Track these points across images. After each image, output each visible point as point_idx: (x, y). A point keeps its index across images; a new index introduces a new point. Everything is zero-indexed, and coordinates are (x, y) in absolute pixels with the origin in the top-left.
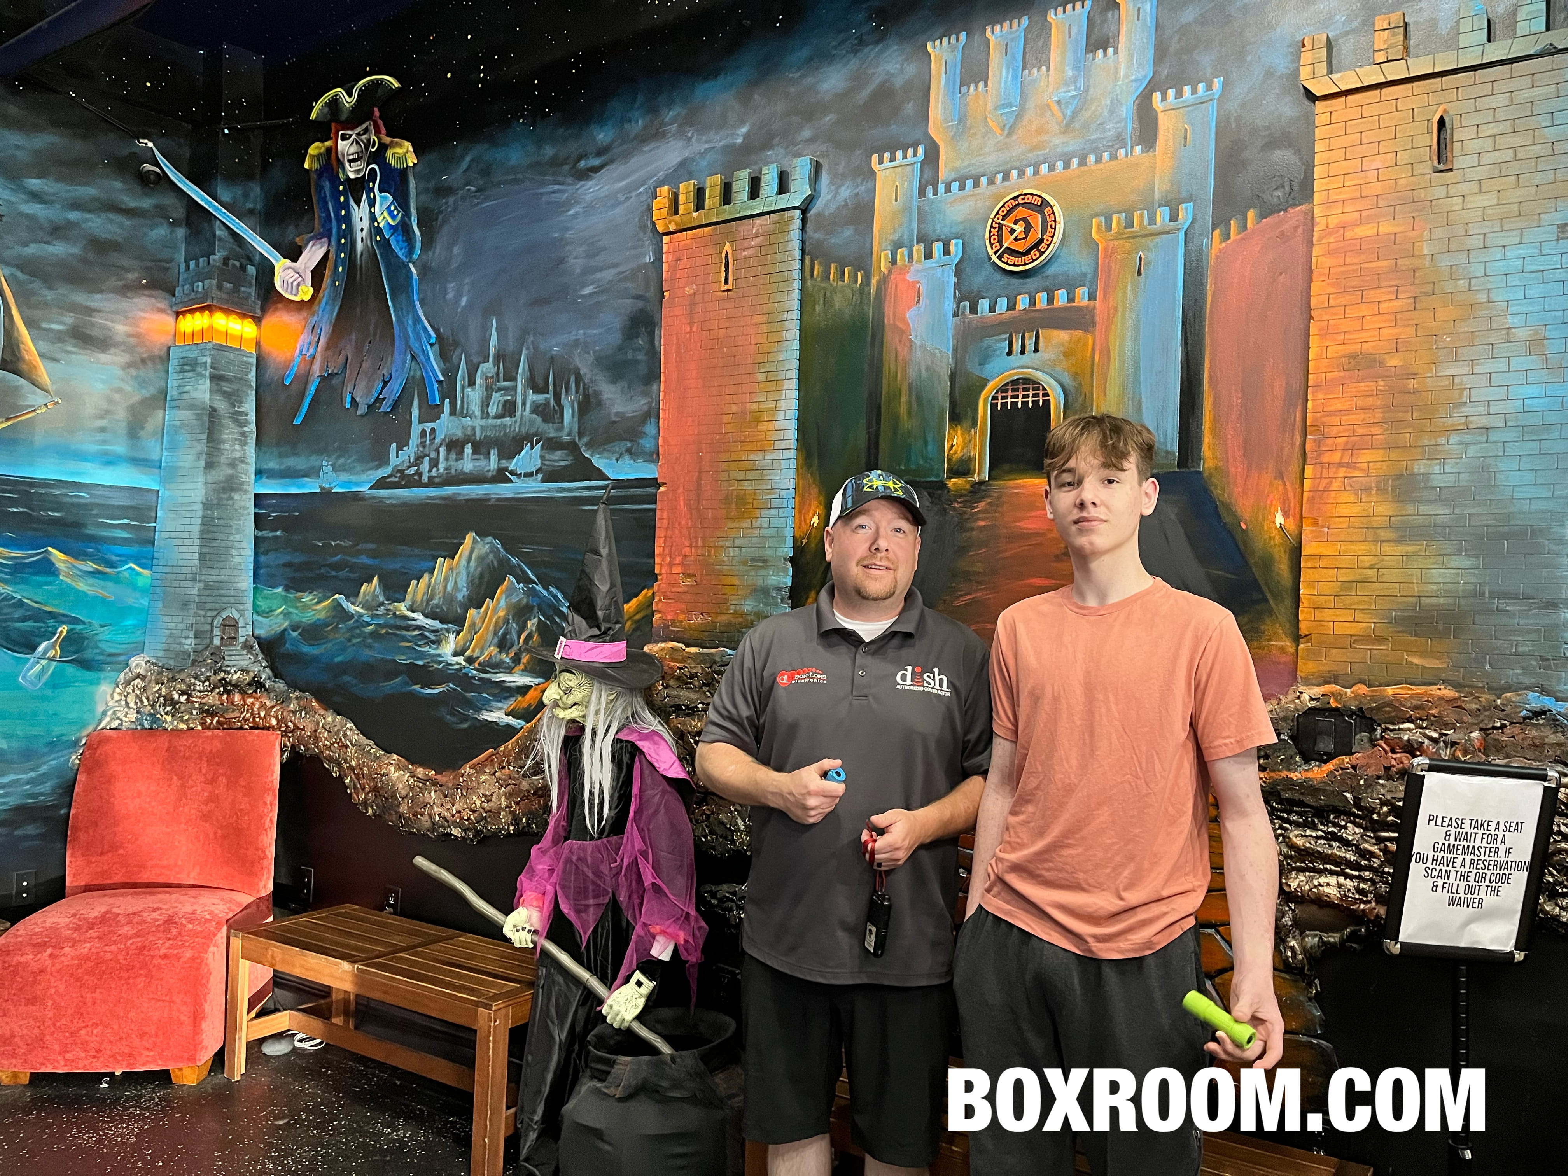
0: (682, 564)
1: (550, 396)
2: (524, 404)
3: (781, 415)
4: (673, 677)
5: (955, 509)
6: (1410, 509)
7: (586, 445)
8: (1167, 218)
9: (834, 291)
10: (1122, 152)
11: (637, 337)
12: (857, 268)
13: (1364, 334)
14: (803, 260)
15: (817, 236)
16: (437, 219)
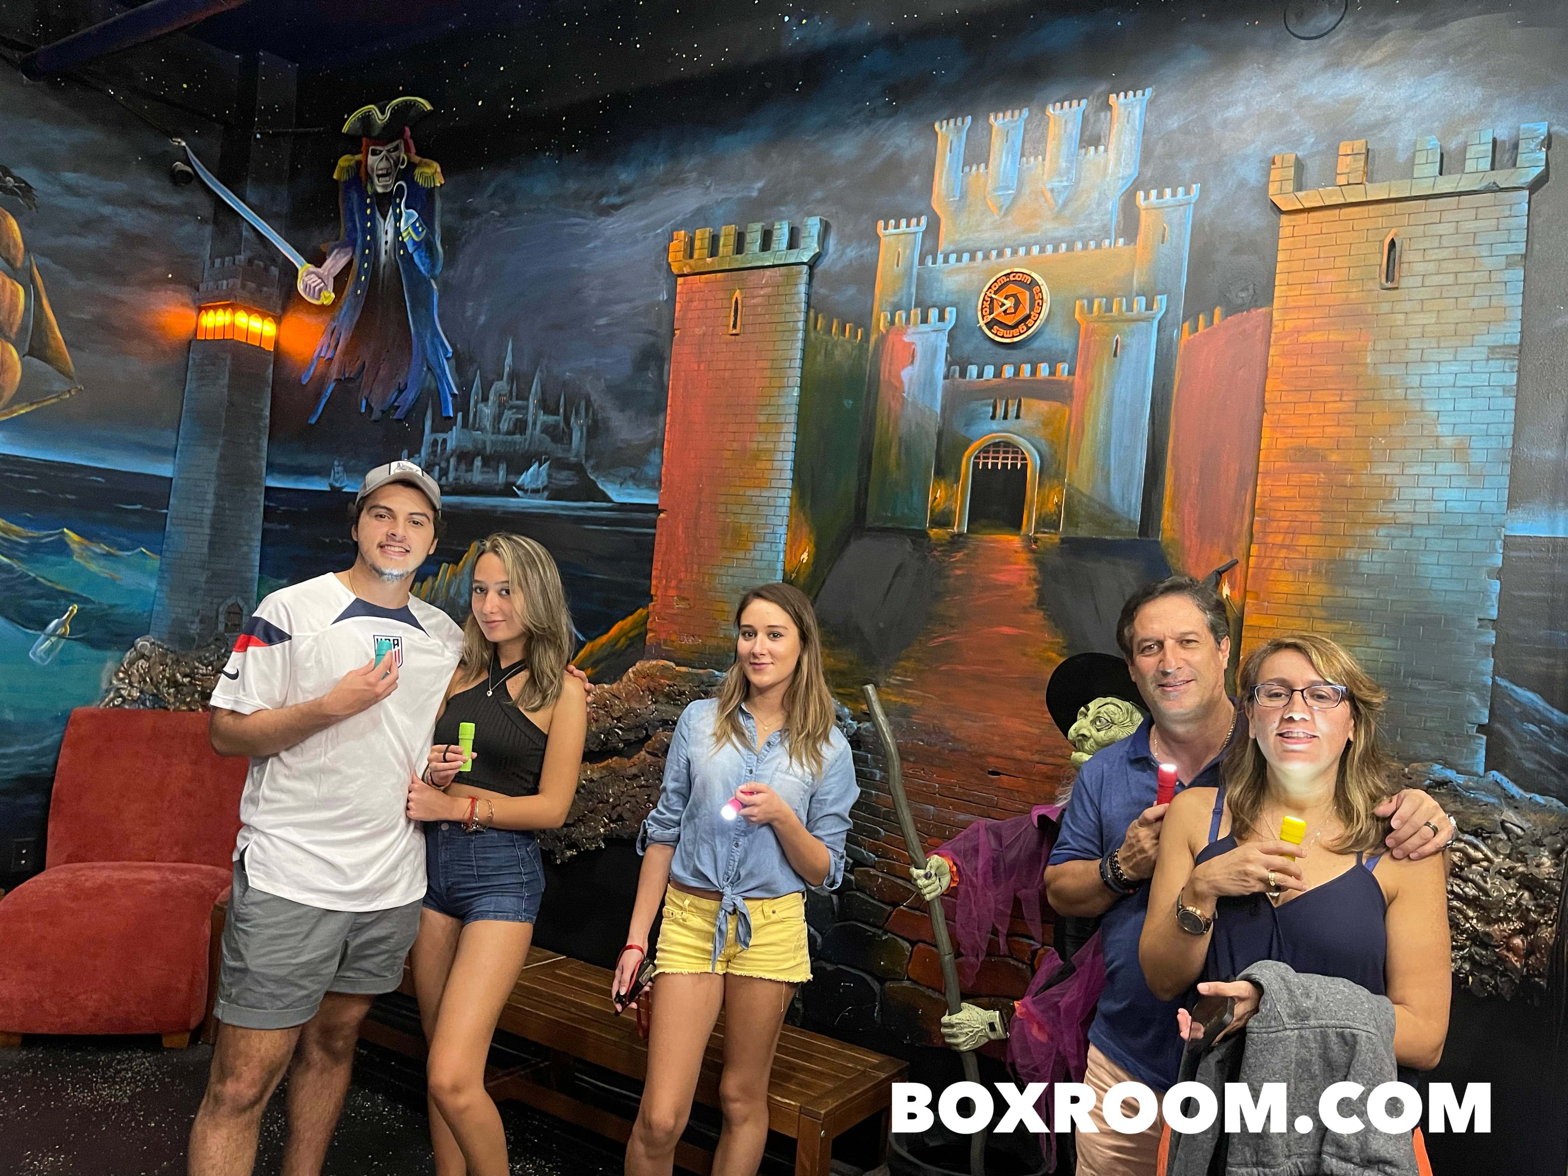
0: (677, 588)
1: (560, 418)
2: (534, 423)
3: (779, 456)
4: (662, 692)
5: (934, 556)
6: (1339, 592)
7: (592, 468)
8: (1143, 307)
9: (835, 345)
10: (1107, 242)
11: (647, 370)
12: (858, 325)
13: (1310, 430)
14: (807, 313)
15: (823, 291)
16: (459, 239)
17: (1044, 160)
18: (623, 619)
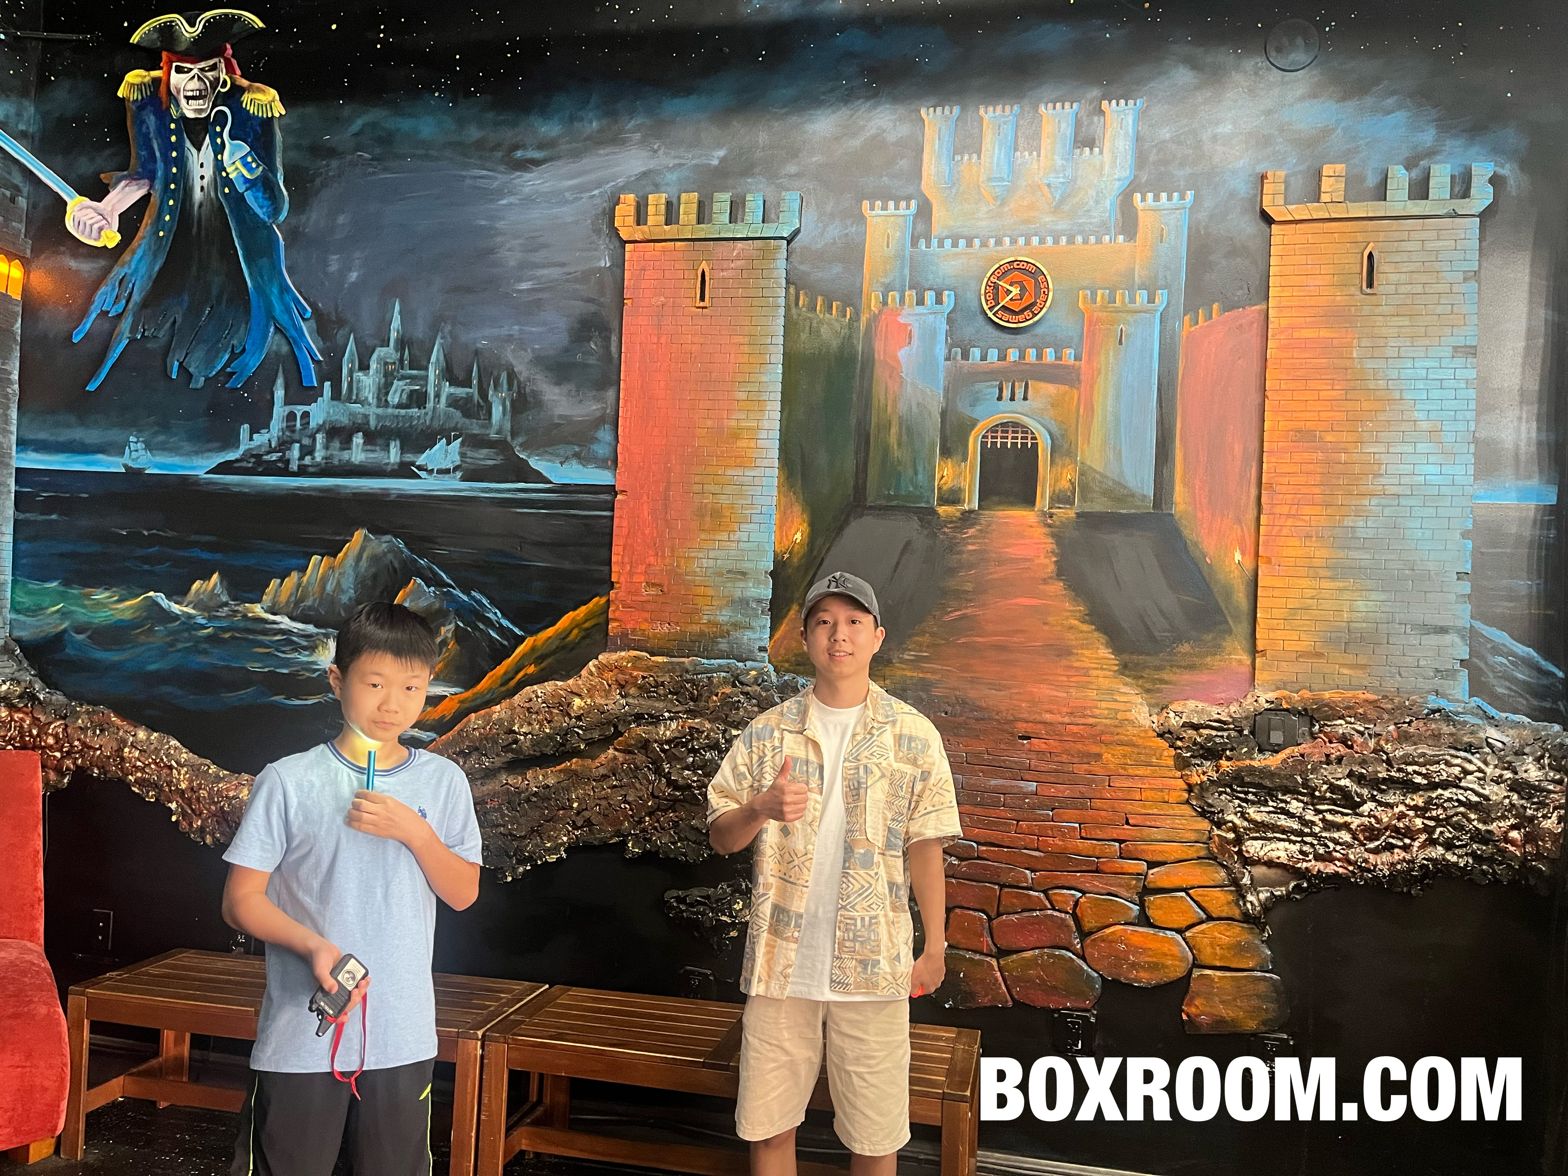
0: (645, 573)
1: (474, 391)
2: (437, 396)
3: (763, 434)
4: (635, 685)
5: (945, 533)
6: (1341, 554)
7: (521, 445)
8: (1146, 300)
9: (821, 322)
10: (1107, 237)
11: (589, 341)
12: (846, 304)
13: (1308, 415)
14: (787, 289)
15: (802, 268)
16: (313, 181)
17: (1039, 155)
18: (575, 609)
